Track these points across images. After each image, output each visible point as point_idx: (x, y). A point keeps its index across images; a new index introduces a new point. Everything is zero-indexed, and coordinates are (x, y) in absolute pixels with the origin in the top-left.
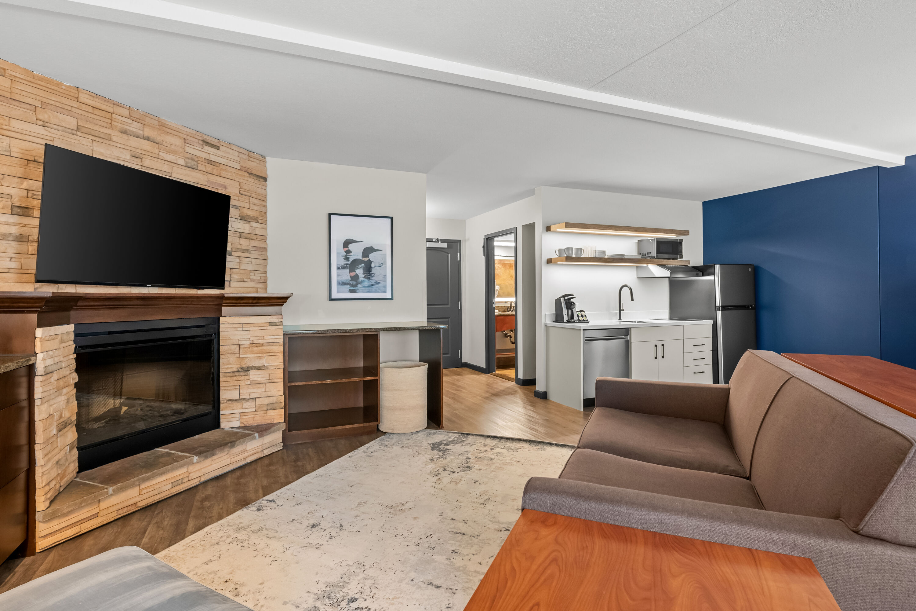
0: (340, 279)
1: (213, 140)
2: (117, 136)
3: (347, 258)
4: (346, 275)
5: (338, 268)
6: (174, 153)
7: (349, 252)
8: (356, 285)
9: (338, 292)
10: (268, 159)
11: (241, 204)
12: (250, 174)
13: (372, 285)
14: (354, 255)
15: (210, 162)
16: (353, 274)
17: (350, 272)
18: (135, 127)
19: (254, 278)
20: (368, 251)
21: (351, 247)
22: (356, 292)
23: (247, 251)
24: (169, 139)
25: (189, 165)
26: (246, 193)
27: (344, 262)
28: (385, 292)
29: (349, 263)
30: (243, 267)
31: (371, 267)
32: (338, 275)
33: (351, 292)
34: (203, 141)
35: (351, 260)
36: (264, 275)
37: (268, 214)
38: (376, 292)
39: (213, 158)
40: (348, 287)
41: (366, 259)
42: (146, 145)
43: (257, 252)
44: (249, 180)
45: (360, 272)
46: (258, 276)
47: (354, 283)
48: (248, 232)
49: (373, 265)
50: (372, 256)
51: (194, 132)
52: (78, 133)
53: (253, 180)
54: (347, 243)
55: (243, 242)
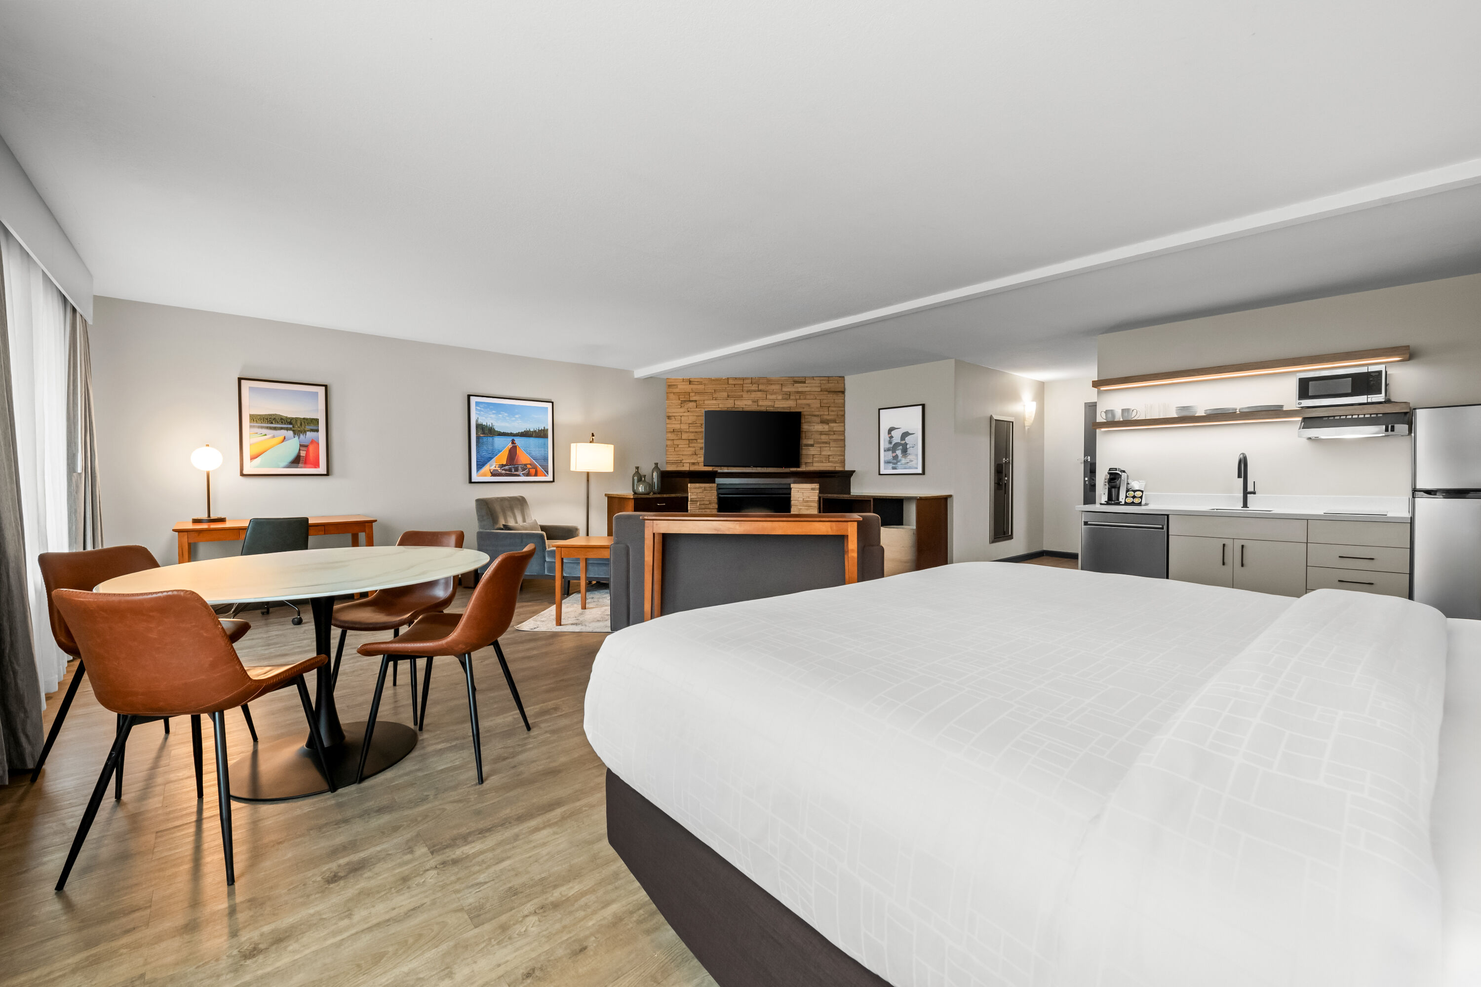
0: (887, 459)
1: (801, 378)
2: (745, 395)
3: (890, 443)
4: (890, 455)
5: (885, 451)
6: (775, 393)
7: (891, 437)
8: (896, 464)
9: (885, 469)
10: (846, 378)
11: (822, 413)
12: (829, 392)
13: (908, 463)
14: (895, 440)
15: (798, 392)
16: (894, 454)
17: (893, 453)
18: (754, 387)
19: (833, 460)
20: (905, 435)
21: (893, 433)
22: (896, 469)
23: (826, 443)
24: (773, 387)
25: (784, 398)
26: (826, 405)
27: (888, 446)
28: (917, 468)
29: (892, 446)
30: (823, 453)
31: (907, 449)
32: (885, 456)
33: (893, 469)
34: (794, 381)
35: (893, 443)
36: (842, 458)
37: (846, 415)
38: (910, 468)
39: (800, 390)
40: (891, 465)
41: (903, 442)
42: (759, 394)
43: (836, 443)
44: (829, 396)
45: (899, 452)
46: (837, 459)
47: (895, 461)
48: (828, 430)
49: (908, 446)
50: (908, 439)
51: (788, 378)
52: (729, 399)
53: (832, 395)
54: (891, 430)
55: (823, 437)
